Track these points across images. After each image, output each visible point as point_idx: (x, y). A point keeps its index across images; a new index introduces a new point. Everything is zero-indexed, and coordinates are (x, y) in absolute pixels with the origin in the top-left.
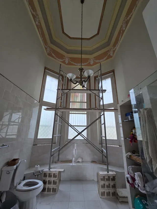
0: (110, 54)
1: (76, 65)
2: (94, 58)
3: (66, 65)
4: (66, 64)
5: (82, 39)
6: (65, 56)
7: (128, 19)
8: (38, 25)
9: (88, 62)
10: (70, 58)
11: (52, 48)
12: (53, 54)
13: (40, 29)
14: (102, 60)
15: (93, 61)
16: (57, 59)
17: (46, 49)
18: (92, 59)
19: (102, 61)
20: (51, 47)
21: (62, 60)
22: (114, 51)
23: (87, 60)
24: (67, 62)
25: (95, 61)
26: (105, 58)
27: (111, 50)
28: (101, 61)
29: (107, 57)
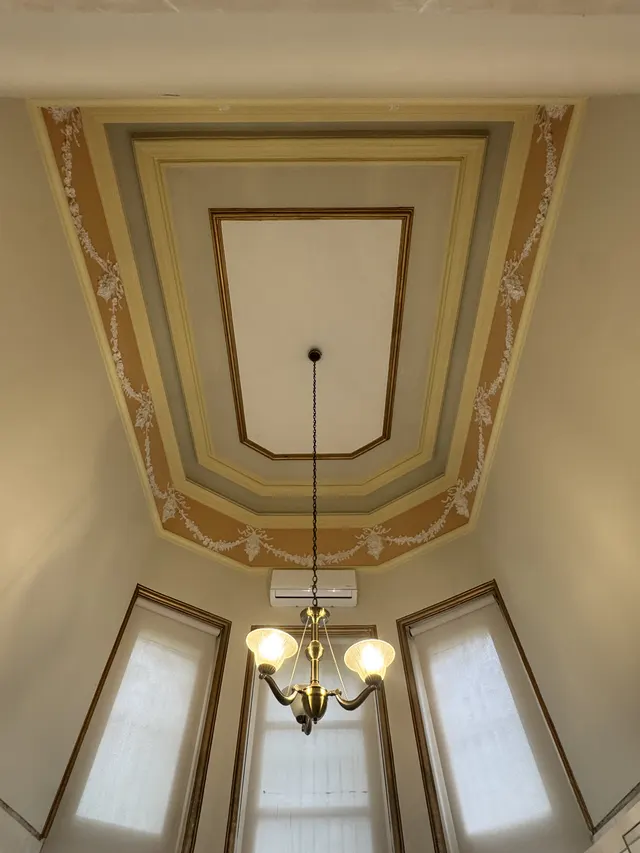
0: (454, 509)
1: (297, 562)
2: (385, 525)
3: (250, 565)
4: (251, 559)
5: (315, 457)
6: (243, 527)
7: (493, 390)
8: (145, 427)
9: (357, 547)
10: (270, 532)
11: (187, 499)
12: (189, 524)
13: (147, 441)
14: (425, 535)
15: (383, 541)
16: (205, 543)
17: (160, 504)
18: (373, 532)
19: (426, 540)
20: (183, 495)
21: (229, 546)
22: (470, 498)
23: (349, 537)
24: (252, 552)
25: (388, 538)
26: (437, 526)
27: (455, 491)
28: (419, 541)
29: (442, 520)
